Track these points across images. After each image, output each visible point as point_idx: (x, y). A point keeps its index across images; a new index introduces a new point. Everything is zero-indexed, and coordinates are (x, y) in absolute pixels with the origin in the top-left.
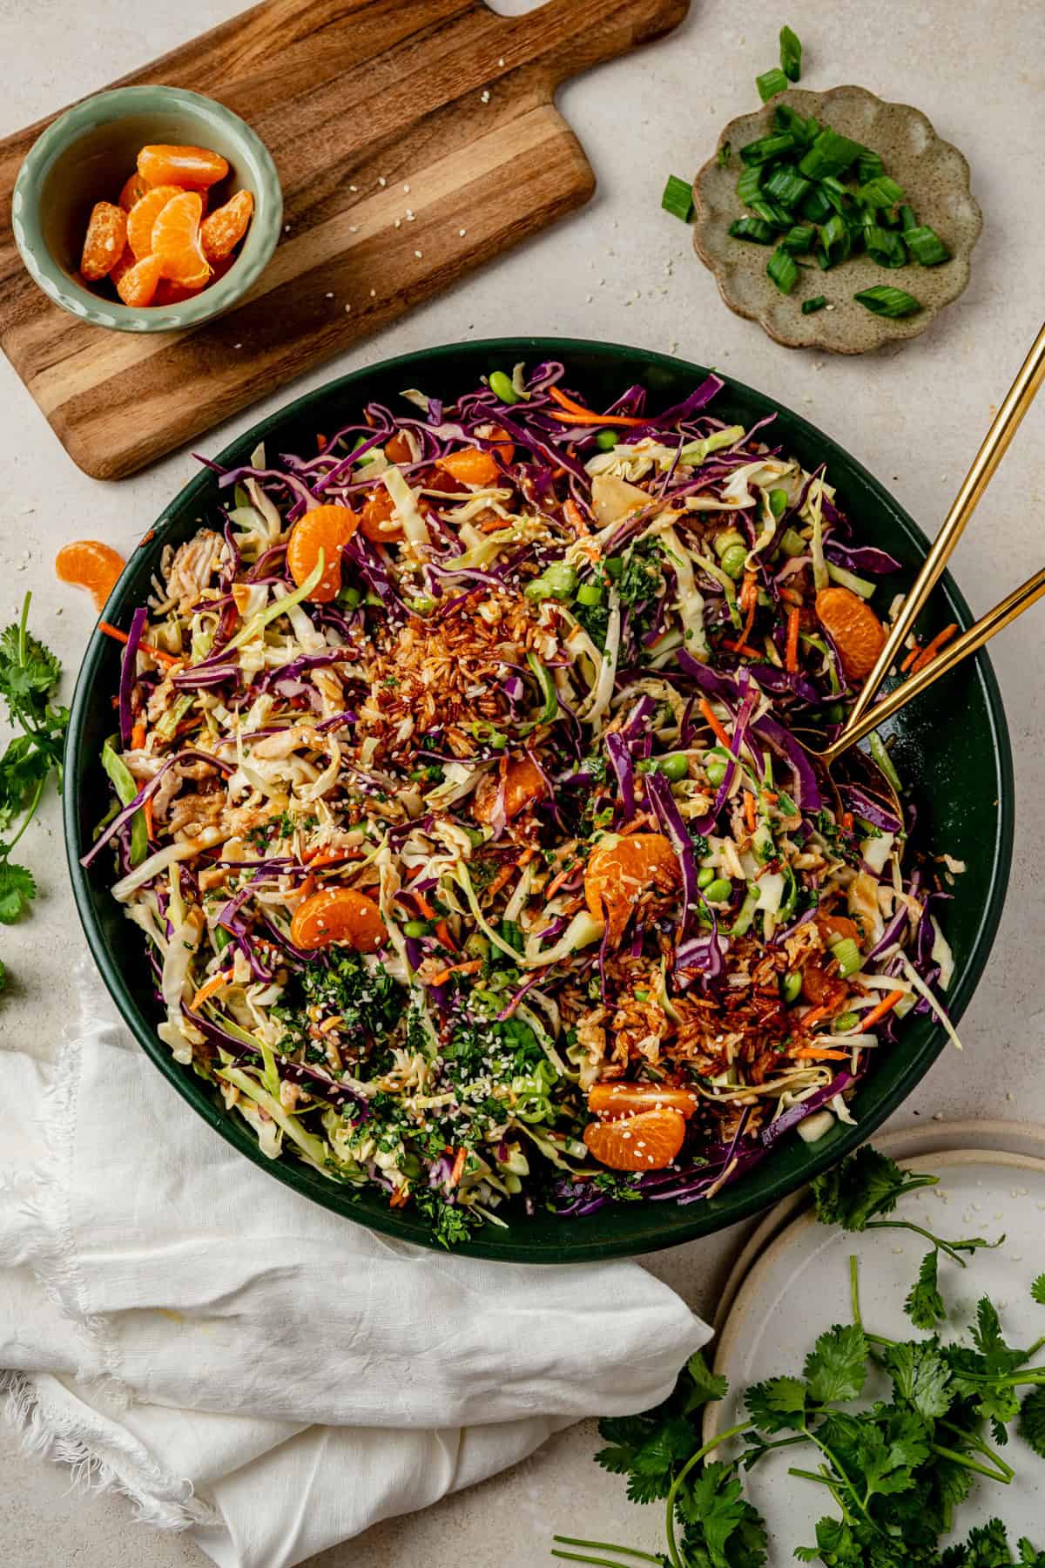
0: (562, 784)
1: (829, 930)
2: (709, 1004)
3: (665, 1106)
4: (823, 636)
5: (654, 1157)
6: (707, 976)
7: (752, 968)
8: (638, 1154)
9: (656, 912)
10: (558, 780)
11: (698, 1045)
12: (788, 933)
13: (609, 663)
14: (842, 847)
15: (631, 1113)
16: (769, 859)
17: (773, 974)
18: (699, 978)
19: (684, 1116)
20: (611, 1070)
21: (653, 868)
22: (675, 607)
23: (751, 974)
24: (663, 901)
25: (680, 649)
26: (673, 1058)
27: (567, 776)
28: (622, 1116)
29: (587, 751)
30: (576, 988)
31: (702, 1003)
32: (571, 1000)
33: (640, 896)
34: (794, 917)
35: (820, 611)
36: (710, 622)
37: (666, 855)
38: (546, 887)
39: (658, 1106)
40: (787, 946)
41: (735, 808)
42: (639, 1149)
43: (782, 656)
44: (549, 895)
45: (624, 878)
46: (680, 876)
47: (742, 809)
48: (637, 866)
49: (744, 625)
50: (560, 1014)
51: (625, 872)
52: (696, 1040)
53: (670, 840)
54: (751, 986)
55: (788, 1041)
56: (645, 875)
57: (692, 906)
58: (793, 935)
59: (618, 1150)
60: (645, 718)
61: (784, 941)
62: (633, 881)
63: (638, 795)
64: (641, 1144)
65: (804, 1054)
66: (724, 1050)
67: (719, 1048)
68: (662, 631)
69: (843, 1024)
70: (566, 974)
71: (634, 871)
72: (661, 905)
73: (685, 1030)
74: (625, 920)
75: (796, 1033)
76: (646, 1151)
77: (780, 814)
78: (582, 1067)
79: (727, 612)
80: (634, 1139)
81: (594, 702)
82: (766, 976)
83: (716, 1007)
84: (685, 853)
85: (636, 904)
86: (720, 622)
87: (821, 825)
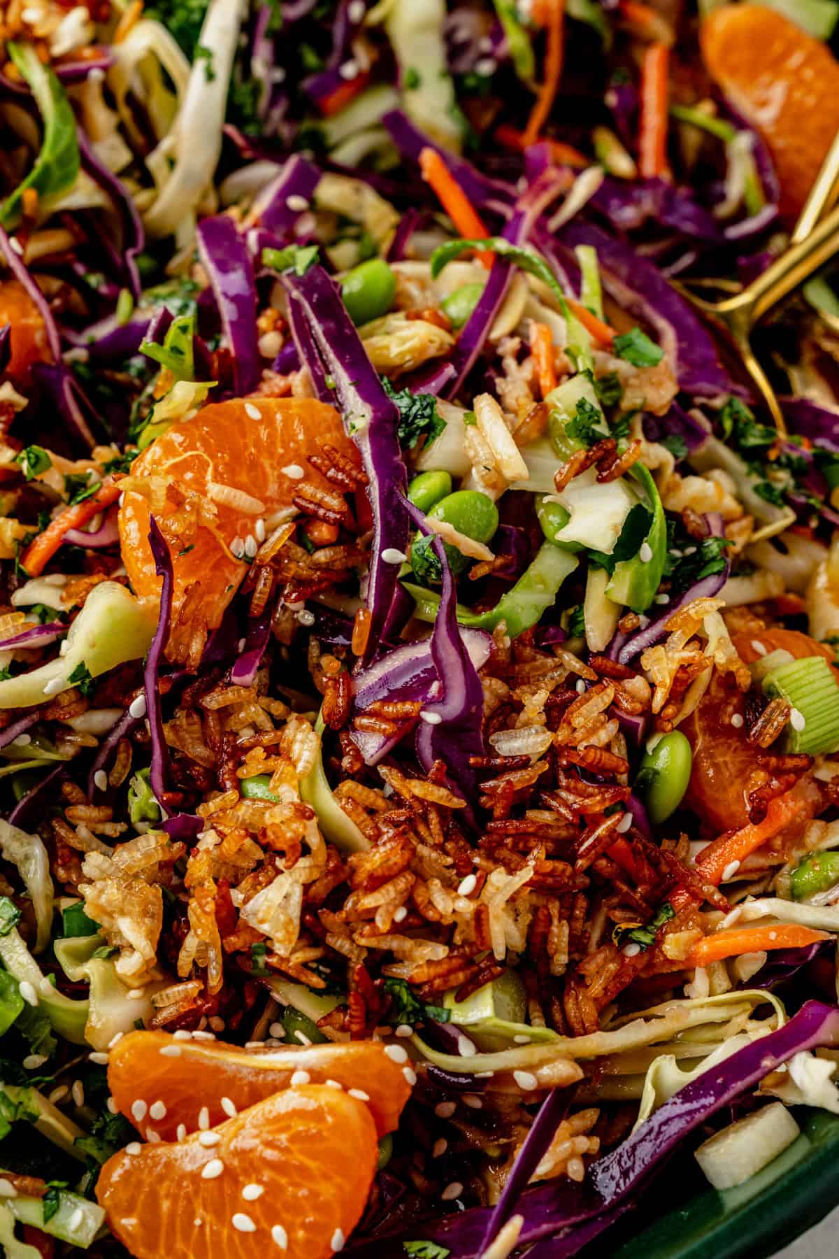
0: (92, 347)
1: (758, 646)
2: (438, 794)
3: (317, 1077)
4: (725, 111)
5: (289, 1230)
6: (432, 718)
7: (555, 714)
8: (242, 1222)
9: (299, 583)
10: (84, 339)
11: (409, 902)
12: (648, 636)
13: (210, 76)
14: (783, 479)
15: (228, 1105)
16: (592, 440)
17: (612, 727)
18: (411, 725)
19: (373, 1108)
20: (175, 997)
21: (294, 471)
22: (375, 15)
23: (551, 725)
24: (321, 556)
25: (396, 123)
26: (340, 944)
27: (102, 331)
28: (204, 1117)
29: (155, 277)
30: (97, 799)
31: (418, 788)
32: (83, 831)
33: (260, 545)
34: (664, 599)
35: (712, 49)
36: (463, 65)
37: (327, 440)
38: (25, 545)
39: (299, 1078)
40: (645, 662)
41: (510, 363)
42: (248, 1208)
43: (635, 154)
44: (32, 563)
45: (216, 490)
46: (363, 484)
47: (528, 366)
48: (254, 465)
49: (540, 75)
50: (52, 873)
51: (218, 478)
52: (402, 883)
53: (340, 409)
54: (553, 753)
55: (663, 919)
56: (272, 489)
57: (390, 555)
58: (662, 639)
59: (191, 1215)
60: (296, 202)
61: (637, 656)
62: (243, 500)
63: (270, 342)
64: (252, 1191)
65: (704, 948)
66: (480, 917)
67: (466, 907)
68: (349, 71)
69: (808, 876)
70: (67, 751)
71: (244, 478)
72: (317, 566)
73: (373, 859)
74: (219, 602)
75: (682, 898)
76: (267, 1211)
77: (620, 366)
78: (95, 987)
79: (497, 35)
80: (231, 1178)
81: (172, 163)
82: (593, 731)
83: (458, 803)
84: (375, 431)
85: (249, 561)
86: (486, 68)
87: (728, 425)
